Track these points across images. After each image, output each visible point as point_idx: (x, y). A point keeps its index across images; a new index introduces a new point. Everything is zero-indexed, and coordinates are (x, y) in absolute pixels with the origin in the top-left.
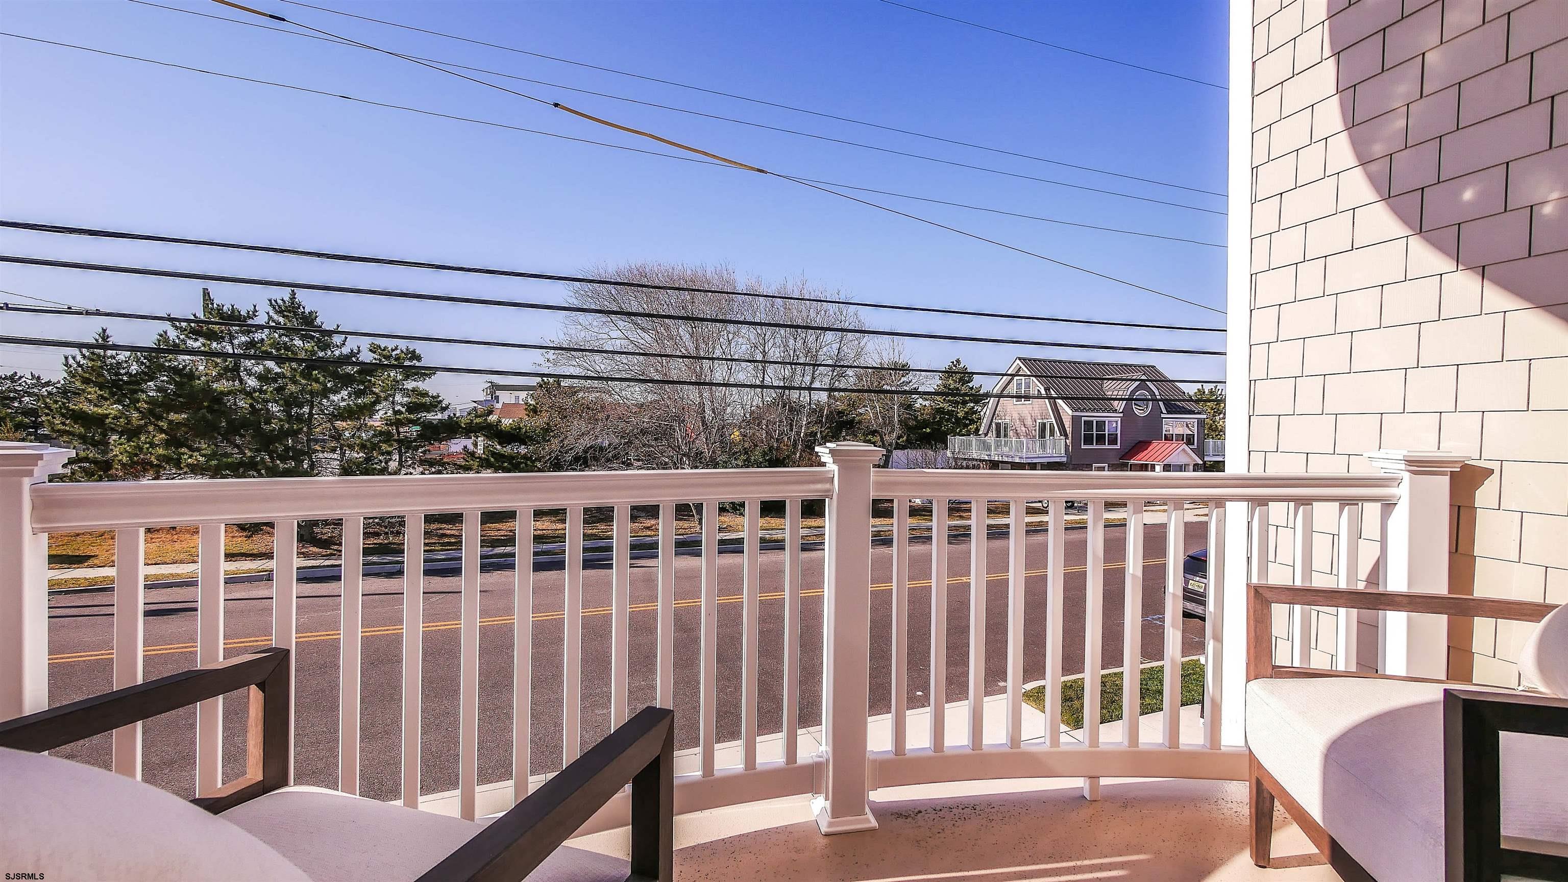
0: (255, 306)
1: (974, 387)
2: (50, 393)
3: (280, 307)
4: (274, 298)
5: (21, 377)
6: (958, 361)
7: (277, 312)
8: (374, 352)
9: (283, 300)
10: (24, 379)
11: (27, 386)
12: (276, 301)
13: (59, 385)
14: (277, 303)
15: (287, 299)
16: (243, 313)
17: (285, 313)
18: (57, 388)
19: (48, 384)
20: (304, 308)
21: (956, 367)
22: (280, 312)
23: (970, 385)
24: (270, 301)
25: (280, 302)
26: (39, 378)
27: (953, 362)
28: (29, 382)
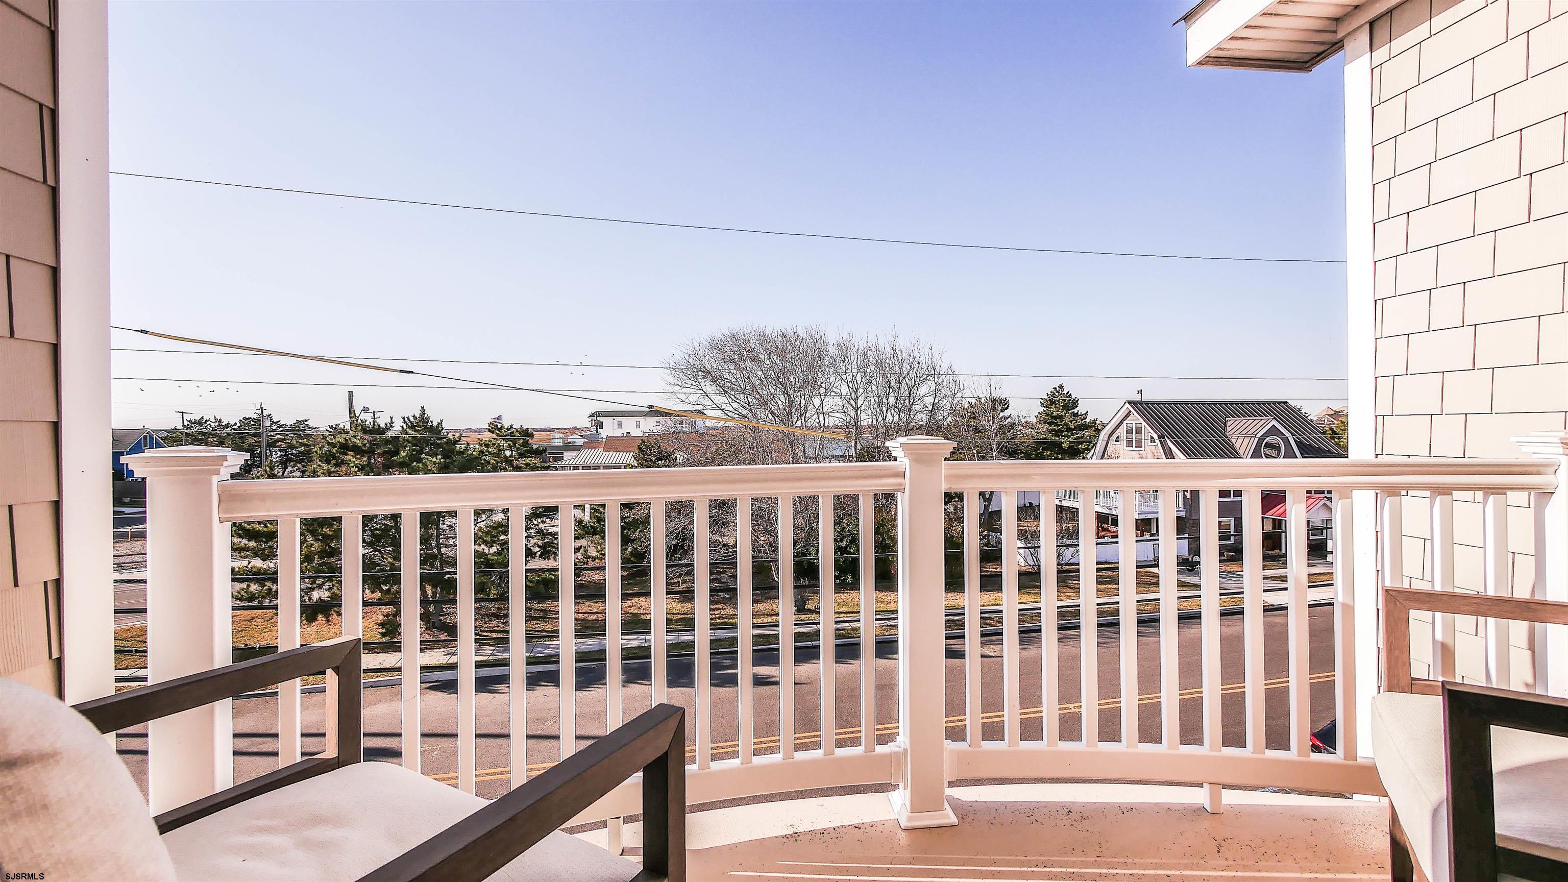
0: (392, 418)
1: (1079, 414)
2: (229, 434)
3: (412, 423)
4: (406, 416)
5: (207, 421)
6: (1061, 387)
7: (409, 427)
8: (493, 432)
9: (414, 416)
10: (208, 423)
11: (211, 429)
12: (408, 419)
13: (236, 427)
14: (409, 420)
15: (418, 415)
16: (383, 426)
17: (417, 428)
18: (234, 429)
19: (227, 426)
20: (432, 422)
21: (1059, 393)
22: (412, 427)
23: (1075, 411)
24: (404, 418)
25: (412, 419)
26: (220, 421)
27: (1056, 388)
28: (213, 424)
